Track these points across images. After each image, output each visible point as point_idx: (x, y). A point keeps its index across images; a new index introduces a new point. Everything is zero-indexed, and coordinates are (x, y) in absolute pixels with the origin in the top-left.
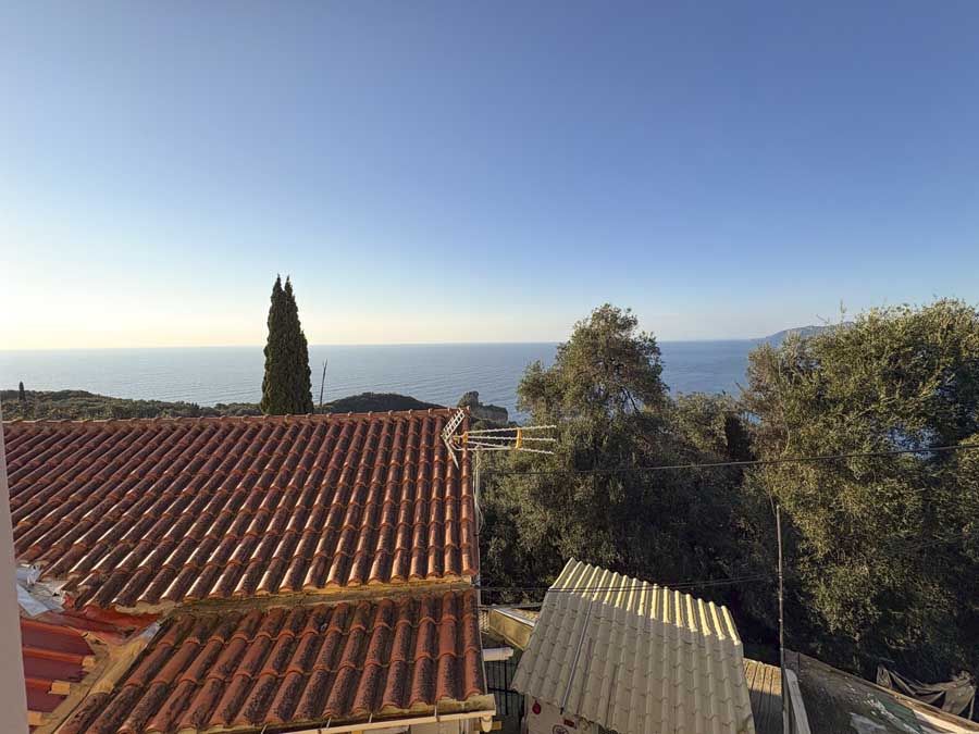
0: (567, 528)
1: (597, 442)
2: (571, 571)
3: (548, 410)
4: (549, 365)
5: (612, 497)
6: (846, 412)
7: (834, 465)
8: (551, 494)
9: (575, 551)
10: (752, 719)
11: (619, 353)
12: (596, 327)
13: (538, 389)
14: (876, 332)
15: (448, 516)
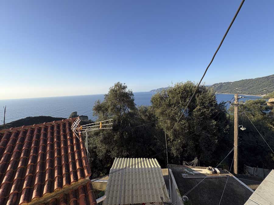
0: (112, 149)
1: (119, 122)
2: (116, 162)
3: (104, 115)
4: (102, 101)
5: (125, 137)
6: (175, 106)
7: (173, 119)
8: (107, 140)
9: (116, 155)
10: (165, 185)
11: (123, 96)
12: (116, 89)
13: (99, 108)
14: (178, 88)
15: (76, 158)
